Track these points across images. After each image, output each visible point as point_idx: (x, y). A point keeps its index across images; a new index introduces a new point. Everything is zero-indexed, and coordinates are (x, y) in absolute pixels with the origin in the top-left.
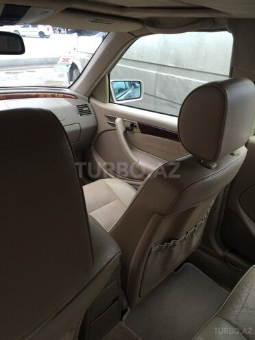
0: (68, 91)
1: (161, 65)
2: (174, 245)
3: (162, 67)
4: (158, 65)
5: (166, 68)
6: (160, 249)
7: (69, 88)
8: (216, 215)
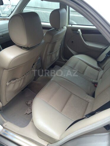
0: (8, 18)
1: (36, 7)
2: (52, 54)
3: (36, 8)
4: (35, 7)
5: (38, 8)
6: (49, 55)
7: (8, 17)
8: (62, 50)
